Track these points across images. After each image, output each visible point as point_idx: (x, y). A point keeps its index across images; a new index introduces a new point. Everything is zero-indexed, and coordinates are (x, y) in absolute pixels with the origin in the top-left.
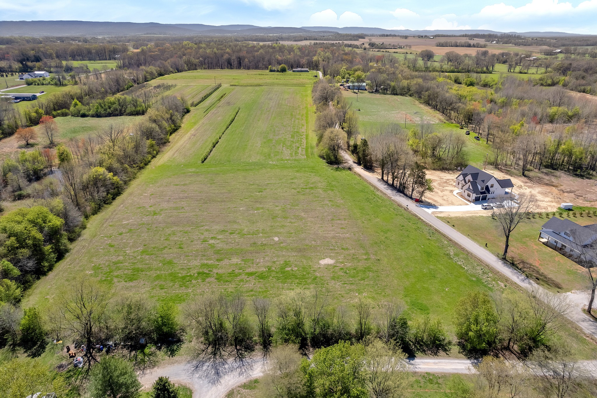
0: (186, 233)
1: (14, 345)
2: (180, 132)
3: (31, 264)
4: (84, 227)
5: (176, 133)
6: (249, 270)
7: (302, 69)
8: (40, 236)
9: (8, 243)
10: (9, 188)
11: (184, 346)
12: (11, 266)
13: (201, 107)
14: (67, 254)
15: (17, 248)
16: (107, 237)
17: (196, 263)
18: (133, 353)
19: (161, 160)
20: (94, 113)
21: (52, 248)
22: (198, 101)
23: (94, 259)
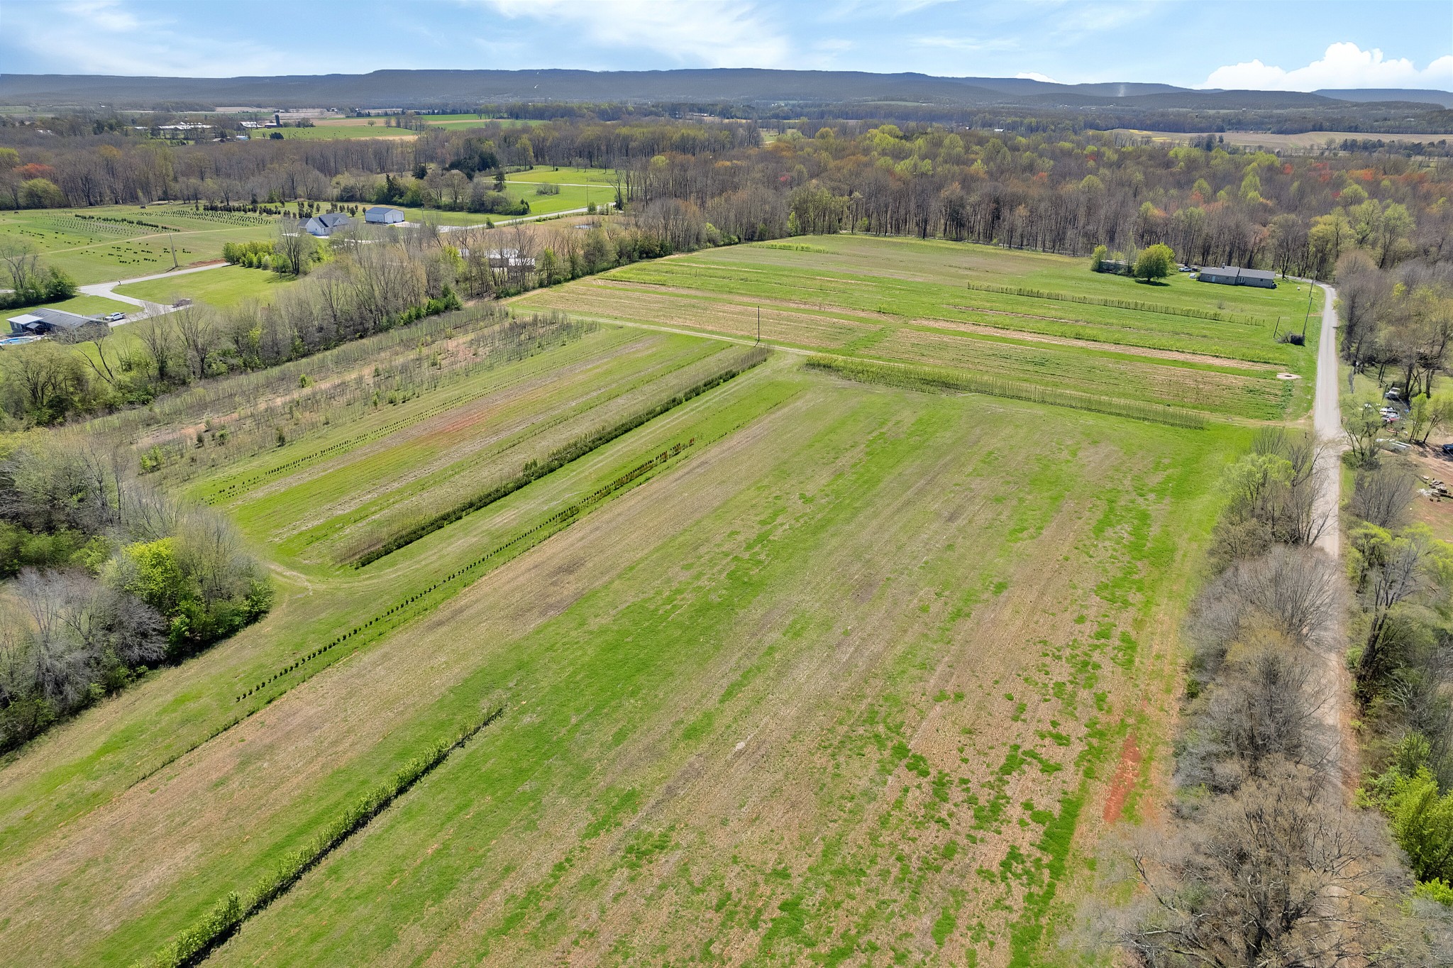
7: (1246, 273)
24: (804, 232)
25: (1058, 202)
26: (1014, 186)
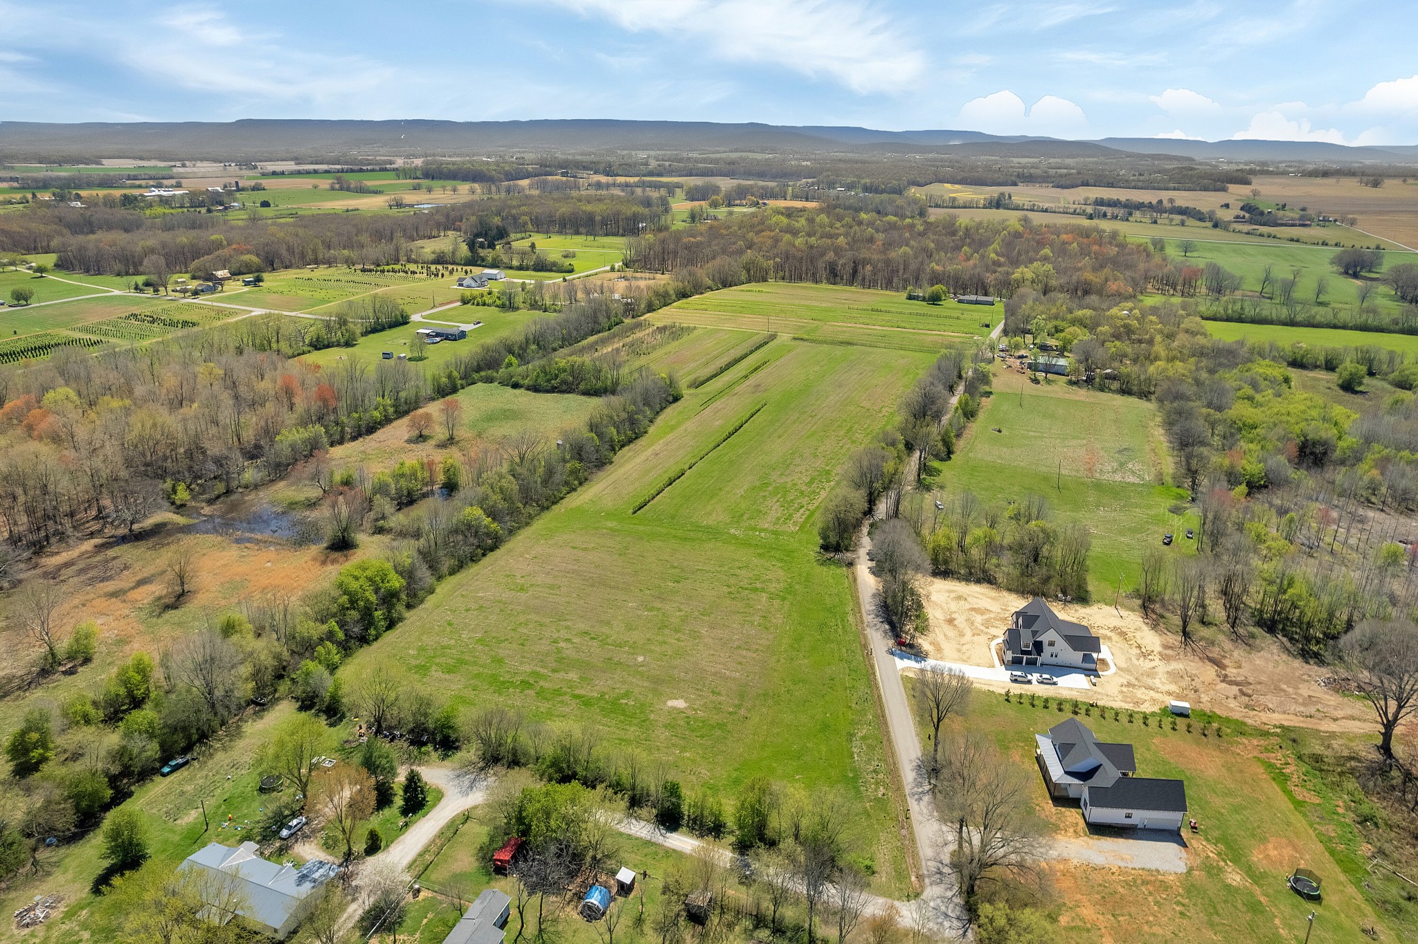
0: (541, 625)
1: (320, 711)
2: (642, 442)
3: (357, 629)
4: (431, 591)
5: (632, 445)
6: (577, 692)
7: (981, 298)
8: (373, 598)
9: (340, 601)
10: (372, 515)
11: (459, 754)
12: (337, 628)
13: (704, 391)
14: (400, 624)
15: (347, 609)
16: (451, 611)
17: (527, 668)
18: (411, 747)
19: (581, 497)
20: (531, 383)
21: (384, 614)
22: (709, 375)
23: (424, 638)
24: (749, 281)
25: (888, 262)
26: (864, 254)
